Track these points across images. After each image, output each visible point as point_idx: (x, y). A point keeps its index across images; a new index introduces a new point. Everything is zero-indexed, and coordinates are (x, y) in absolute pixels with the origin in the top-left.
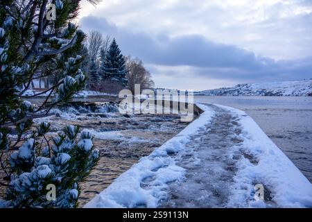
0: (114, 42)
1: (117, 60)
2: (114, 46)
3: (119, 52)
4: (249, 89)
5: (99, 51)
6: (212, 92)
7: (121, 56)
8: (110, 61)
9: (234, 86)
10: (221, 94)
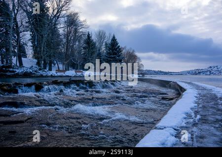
0: (114, 37)
1: (116, 50)
2: (114, 39)
3: (117, 44)
4: (220, 69)
5: (104, 44)
6: (189, 72)
7: (119, 46)
8: (111, 50)
9: (206, 68)
10: (196, 74)
